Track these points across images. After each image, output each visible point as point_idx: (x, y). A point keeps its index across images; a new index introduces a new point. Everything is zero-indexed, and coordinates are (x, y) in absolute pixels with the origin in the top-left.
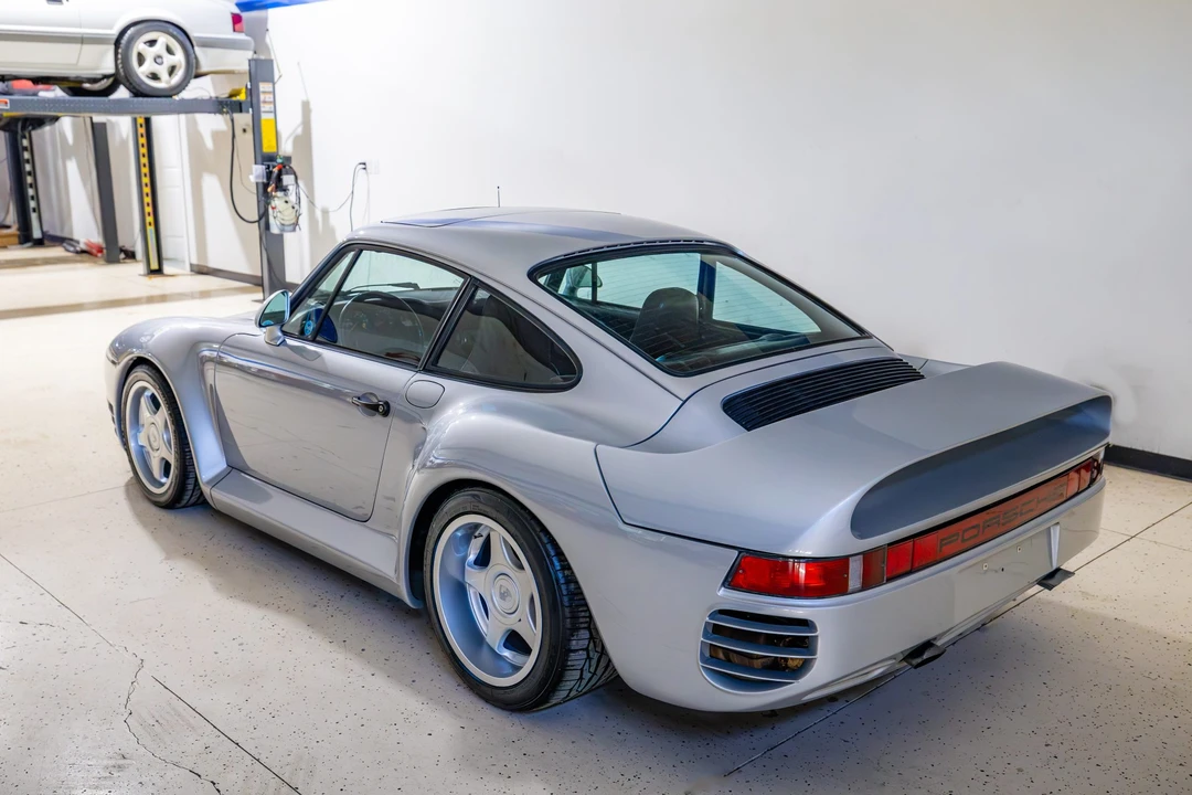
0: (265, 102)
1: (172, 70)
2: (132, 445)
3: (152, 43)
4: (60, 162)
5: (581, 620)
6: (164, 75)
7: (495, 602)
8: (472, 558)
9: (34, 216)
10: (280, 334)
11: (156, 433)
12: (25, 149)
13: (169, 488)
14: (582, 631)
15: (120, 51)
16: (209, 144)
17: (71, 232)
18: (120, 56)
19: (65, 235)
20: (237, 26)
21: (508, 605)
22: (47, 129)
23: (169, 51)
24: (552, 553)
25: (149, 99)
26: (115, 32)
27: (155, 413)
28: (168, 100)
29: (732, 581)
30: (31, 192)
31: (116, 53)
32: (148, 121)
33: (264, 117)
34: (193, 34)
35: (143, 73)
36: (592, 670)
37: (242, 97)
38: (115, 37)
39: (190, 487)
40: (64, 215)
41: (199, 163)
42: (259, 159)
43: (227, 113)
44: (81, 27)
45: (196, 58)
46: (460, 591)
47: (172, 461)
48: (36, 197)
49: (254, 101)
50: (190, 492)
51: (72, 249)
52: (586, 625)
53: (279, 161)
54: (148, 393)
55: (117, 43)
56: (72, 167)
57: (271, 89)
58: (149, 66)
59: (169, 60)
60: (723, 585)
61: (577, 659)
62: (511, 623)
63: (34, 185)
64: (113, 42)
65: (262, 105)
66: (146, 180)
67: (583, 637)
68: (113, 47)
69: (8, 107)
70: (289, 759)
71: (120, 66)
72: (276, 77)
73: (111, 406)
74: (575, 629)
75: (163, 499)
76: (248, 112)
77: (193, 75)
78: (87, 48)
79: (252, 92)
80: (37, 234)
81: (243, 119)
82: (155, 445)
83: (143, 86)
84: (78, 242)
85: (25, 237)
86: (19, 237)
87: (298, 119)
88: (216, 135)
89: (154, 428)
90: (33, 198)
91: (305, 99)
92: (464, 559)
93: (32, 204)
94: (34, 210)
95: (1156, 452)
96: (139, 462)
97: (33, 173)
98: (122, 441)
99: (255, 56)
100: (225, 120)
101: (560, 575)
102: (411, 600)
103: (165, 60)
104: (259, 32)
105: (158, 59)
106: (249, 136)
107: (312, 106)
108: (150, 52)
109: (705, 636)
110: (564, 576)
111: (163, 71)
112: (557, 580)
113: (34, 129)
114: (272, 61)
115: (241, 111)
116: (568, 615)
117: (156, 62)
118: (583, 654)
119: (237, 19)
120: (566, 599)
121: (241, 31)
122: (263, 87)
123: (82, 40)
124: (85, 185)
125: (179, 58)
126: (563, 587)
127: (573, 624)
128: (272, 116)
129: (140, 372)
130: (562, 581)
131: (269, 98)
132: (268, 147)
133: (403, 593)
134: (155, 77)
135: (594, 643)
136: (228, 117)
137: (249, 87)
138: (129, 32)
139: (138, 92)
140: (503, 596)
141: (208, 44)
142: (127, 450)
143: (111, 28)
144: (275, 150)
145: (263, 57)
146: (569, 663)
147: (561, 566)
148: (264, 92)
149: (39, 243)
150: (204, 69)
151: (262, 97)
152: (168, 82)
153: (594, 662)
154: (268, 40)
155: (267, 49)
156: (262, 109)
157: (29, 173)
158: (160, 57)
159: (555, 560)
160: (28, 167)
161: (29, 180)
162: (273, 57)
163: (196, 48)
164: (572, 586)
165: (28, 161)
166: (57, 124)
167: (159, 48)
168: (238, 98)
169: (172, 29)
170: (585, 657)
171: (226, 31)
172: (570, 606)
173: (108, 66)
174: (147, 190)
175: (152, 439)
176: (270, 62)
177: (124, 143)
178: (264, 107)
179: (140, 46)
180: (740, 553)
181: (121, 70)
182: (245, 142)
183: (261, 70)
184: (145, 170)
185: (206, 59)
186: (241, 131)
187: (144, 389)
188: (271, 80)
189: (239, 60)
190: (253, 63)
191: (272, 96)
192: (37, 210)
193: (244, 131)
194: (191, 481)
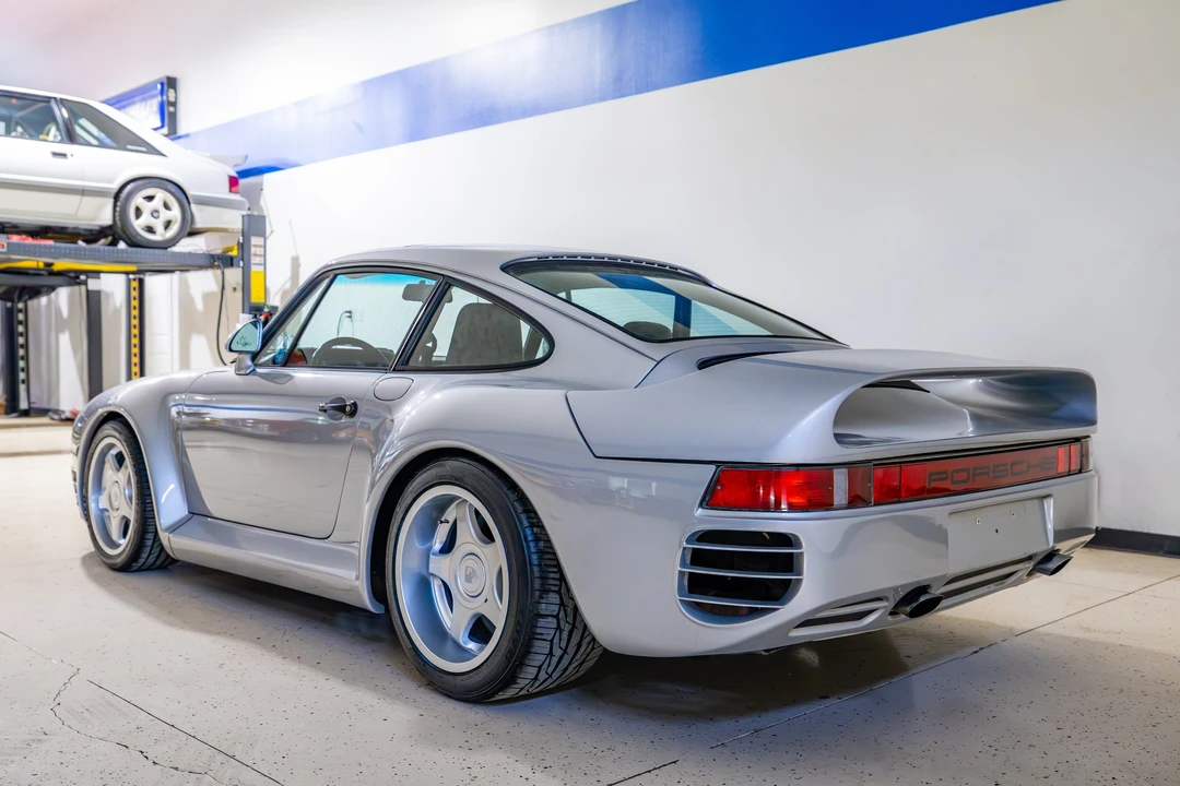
0: (255, 255)
1: (168, 224)
2: (92, 506)
3: (150, 198)
4: (53, 335)
5: (551, 582)
6: (159, 227)
7: (460, 588)
8: (437, 546)
9: (22, 387)
10: (250, 363)
11: (117, 490)
12: (20, 323)
13: (124, 550)
14: (552, 595)
15: (119, 204)
16: (200, 305)
17: (58, 403)
18: (118, 209)
19: (53, 406)
20: (233, 189)
21: (473, 588)
22: (44, 300)
23: (166, 206)
24: (520, 509)
25: (143, 250)
26: (115, 186)
27: (118, 470)
28: (161, 251)
29: (711, 500)
30: (22, 364)
31: (115, 206)
32: (141, 282)
33: (254, 269)
34: (191, 192)
35: (139, 226)
36: (563, 645)
37: (234, 253)
38: (115, 191)
39: (149, 543)
40: (53, 388)
41: (188, 324)
42: (247, 309)
43: (218, 267)
44: (82, 180)
45: (192, 215)
46: (423, 585)
47: (132, 516)
48: (26, 370)
49: (246, 255)
50: (149, 549)
51: (56, 417)
52: (556, 589)
53: (266, 310)
54: (114, 452)
55: (117, 197)
56: (65, 339)
57: (262, 244)
58: (145, 219)
59: (165, 215)
60: (701, 505)
61: (546, 626)
62: (478, 607)
63: (26, 358)
64: (113, 195)
65: (252, 258)
66: (135, 341)
67: (553, 601)
68: (111, 201)
69: (5, 250)
70: (229, 736)
71: (117, 218)
72: (268, 232)
73: (74, 473)
74: (545, 591)
75: (119, 560)
76: (239, 266)
77: (188, 230)
78: (87, 199)
79: (243, 247)
80: (23, 405)
81: (234, 275)
82: (116, 504)
83: (139, 238)
84: (64, 412)
85: (12, 407)
86: (6, 407)
87: (288, 273)
88: (207, 297)
89: (117, 485)
90: (23, 370)
91: (294, 254)
92: (430, 548)
93: (22, 376)
94: (23, 382)
95: (1146, 531)
96: (98, 527)
97: (26, 346)
98: (83, 507)
99: (249, 212)
100: (215, 276)
101: (529, 532)
102: (371, 602)
103: (161, 215)
104: (254, 195)
105: (155, 213)
106: (239, 294)
107: (301, 261)
108: (147, 207)
109: (683, 564)
110: (533, 533)
111: (159, 225)
112: (526, 538)
113: (31, 298)
114: (265, 217)
115: (232, 265)
116: (537, 574)
117: (153, 216)
118: (552, 622)
119: (233, 182)
120: (535, 557)
121: (237, 193)
122: (255, 240)
123: (83, 192)
124: (75, 353)
125: (175, 213)
126: (532, 544)
127: (543, 584)
128: (261, 268)
129: (108, 429)
130: (530, 538)
131: (260, 251)
132: (256, 298)
133: (365, 600)
134: (150, 230)
135: (565, 611)
136: (219, 272)
137: (241, 241)
138: (129, 187)
139: (134, 243)
140: (469, 579)
141: (203, 202)
142: (87, 517)
143: (111, 182)
144: (262, 301)
145: (256, 213)
146: (538, 631)
147: (530, 522)
148: (256, 246)
149: (26, 413)
150: (199, 224)
151: (253, 250)
152: (162, 235)
153: (565, 635)
154: (262, 202)
155: (261, 209)
156: (253, 261)
157: (22, 346)
158: (157, 211)
159: (523, 517)
160: (21, 340)
161: (21, 352)
162: (265, 214)
163: (193, 206)
164: (542, 544)
165: (21, 334)
166: (53, 295)
167: (157, 203)
168: (230, 253)
169: (171, 187)
170: (555, 626)
171: (223, 192)
172: (540, 565)
173: (105, 217)
174: (135, 350)
175: (113, 498)
176: (262, 219)
177: (117, 311)
178: (254, 260)
179: (138, 200)
180: (718, 467)
181: (118, 222)
182: (234, 300)
183: (255, 225)
184: (135, 331)
185: (202, 217)
186: (231, 290)
187: (112, 446)
188: (262, 234)
189: (233, 220)
190: (246, 218)
191: (262, 249)
192: (27, 381)
193: (235, 289)
194: (150, 536)
